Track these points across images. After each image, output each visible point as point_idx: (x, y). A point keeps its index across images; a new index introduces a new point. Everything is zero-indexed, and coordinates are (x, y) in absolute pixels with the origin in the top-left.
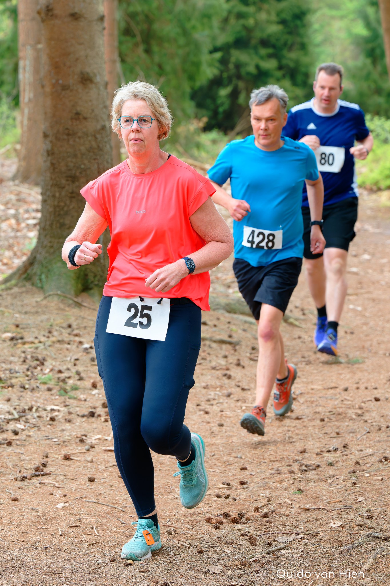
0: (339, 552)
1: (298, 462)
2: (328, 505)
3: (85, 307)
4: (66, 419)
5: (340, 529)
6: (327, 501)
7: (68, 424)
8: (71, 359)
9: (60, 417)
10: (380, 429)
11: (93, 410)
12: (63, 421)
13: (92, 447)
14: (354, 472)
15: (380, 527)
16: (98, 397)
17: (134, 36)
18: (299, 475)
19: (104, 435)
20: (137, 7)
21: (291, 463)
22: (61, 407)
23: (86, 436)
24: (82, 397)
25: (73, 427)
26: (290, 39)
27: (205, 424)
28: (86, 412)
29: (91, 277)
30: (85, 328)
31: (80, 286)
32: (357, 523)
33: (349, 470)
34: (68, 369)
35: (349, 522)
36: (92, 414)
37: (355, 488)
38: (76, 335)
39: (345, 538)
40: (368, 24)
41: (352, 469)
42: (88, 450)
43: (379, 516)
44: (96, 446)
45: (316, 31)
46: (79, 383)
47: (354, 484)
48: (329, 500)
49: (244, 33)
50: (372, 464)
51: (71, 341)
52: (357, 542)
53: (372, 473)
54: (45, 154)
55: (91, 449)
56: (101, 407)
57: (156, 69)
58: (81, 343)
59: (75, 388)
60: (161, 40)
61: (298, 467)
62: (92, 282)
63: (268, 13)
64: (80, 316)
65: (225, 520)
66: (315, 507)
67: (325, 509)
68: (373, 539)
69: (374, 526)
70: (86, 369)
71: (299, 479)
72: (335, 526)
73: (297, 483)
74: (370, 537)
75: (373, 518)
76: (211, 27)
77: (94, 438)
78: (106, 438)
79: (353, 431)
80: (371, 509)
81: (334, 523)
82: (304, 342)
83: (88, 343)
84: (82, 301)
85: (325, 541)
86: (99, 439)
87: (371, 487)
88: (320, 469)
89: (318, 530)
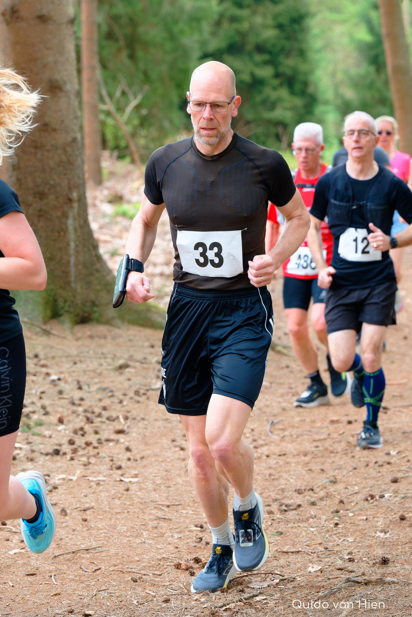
0: (316, 598)
1: (278, 501)
2: (307, 547)
3: (54, 335)
4: (28, 458)
5: (319, 573)
6: (307, 543)
7: (30, 463)
8: (36, 392)
9: (22, 455)
10: (367, 465)
11: (58, 448)
12: (24, 459)
13: (55, 488)
14: (337, 512)
15: (362, 570)
16: (65, 433)
17: (117, 40)
18: (278, 516)
19: (69, 475)
20: (120, 9)
21: (271, 503)
22: (23, 445)
23: (49, 476)
24: (47, 433)
25: (35, 467)
26: (287, 45)
27: (179, 461)
28: (51, 451)
29: (61, 303)
30: (53, 358)
31: (49, 313)
32: (338, 567)
33: (332, 510)
34: (33, 403)
35: (329, 566)
36: (57, 452)
37: (337, 528)
38: (44, 366)
39: (323, 583)
40: (371, 29)
41: (335, 509)
42: (51, 491)
43: (361, 559)
44: (59, 487)
45: (315, 36)
46: (44, 418)
47: (337, 524)
48: (308, 542)
49: (237, 39)
50: (357, 503)
51: (37, 372)
52: (335, 588)
53: (357, 513)
54: (11, 168)
55: (54, 490)
56: (67, 443)
57: (141, 76)
58: (48, 374)
59: (40, 424)
60: (146, 45)
61: (278, 507)
62: (62, 308)
63: (264, 16)
64: (48, 346)
65: (196, 566)
66: (294, 550)
67: (305, 552)
68: (353, 583)
69: (355, 570)
70: (52, 402)
71: (278, 520)
72: (314, 570)
73: (275, 524)
74: (350, 581)
75: (354, 561)
76: (200, 32)
77: (57, 478)
78: (71, 478)
79: (338, 467)
80: (353, 552)
81: (313, 567)
82: (292, 372)
83: (56, 374)
84: (51, 329)
85: (302, 586)
86: (63, 479)
87: (355, 528)
88: (301, 509)
89: (296, 575)
